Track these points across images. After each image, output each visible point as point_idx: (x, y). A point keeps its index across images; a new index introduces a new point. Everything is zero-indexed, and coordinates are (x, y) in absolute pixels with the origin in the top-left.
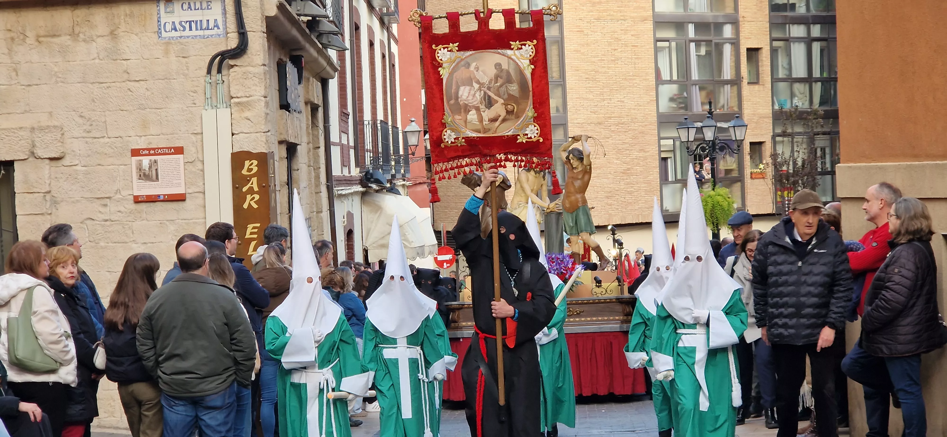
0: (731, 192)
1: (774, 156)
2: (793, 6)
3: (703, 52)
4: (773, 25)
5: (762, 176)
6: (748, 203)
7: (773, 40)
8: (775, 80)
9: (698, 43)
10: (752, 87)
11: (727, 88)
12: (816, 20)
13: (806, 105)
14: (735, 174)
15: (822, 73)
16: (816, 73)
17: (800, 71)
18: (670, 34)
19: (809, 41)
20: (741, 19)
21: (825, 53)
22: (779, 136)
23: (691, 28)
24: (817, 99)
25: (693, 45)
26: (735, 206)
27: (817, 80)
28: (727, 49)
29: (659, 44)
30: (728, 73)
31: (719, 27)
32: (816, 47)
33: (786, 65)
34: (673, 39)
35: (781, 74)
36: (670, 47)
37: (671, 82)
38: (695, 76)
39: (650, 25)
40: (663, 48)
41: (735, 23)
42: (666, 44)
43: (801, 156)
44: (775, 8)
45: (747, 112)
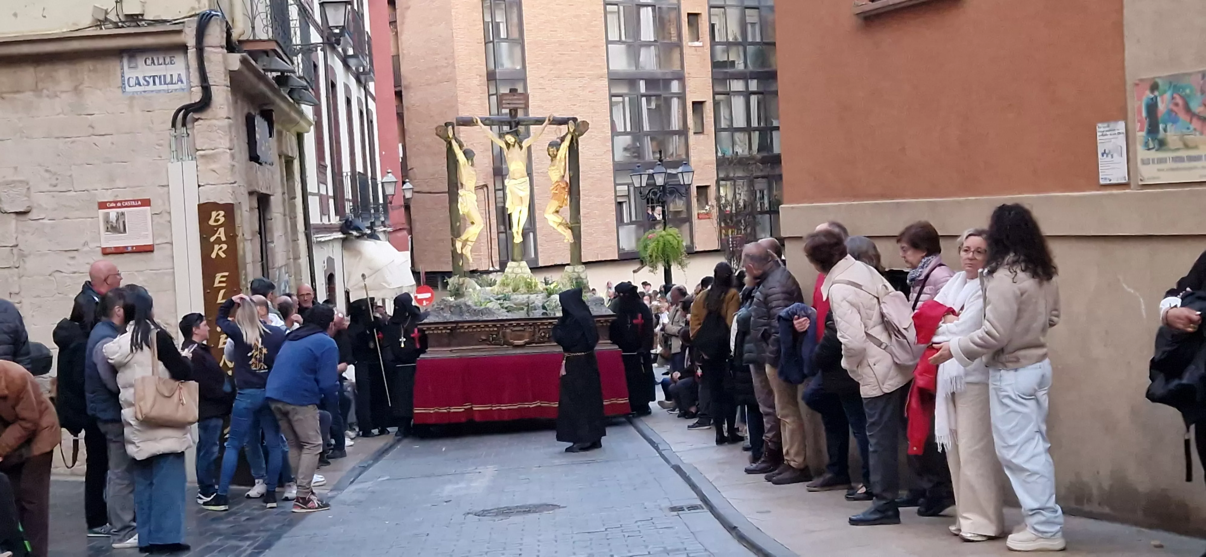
0: (681, 231)
1: (718, 198)
2: (733, 63)
3: (653, 106)
4: (715, 80)
5: (708, 215)
6: (696, 241)
7: (715, 94)
8: (718, 130)
9: (648, 97)
10: (697, 136)
11: (676, 138)
12: (753, 76)
13: (746, 152)
14: (684, 215)
15: (759, 123)
16: (755, 124)
17: (740, 122)
18: (624, 90)
19: (747, 94)
20: (686, 75)
21: (762, 106)
22: (723, 180)
23: (642, 84)
24: (755, 147)
25: (644, 100)
26: (684, 244)
27: (755, 129)
28: (675, 102)
29: (614, 99)
30: (675, 124)
31: (667, 82)
32: (754, 99)
33: (727, 117)
34: (626, 95)
35: (724, 124)
36: (623, 102)
37: (625, 133)
38: (646, 127)
39: (605, 82)
40: (617, 103)
41: (681, 79)
42: (620, 99)
43: (742, 198)
44: (716, 65)
45: (694, 159)
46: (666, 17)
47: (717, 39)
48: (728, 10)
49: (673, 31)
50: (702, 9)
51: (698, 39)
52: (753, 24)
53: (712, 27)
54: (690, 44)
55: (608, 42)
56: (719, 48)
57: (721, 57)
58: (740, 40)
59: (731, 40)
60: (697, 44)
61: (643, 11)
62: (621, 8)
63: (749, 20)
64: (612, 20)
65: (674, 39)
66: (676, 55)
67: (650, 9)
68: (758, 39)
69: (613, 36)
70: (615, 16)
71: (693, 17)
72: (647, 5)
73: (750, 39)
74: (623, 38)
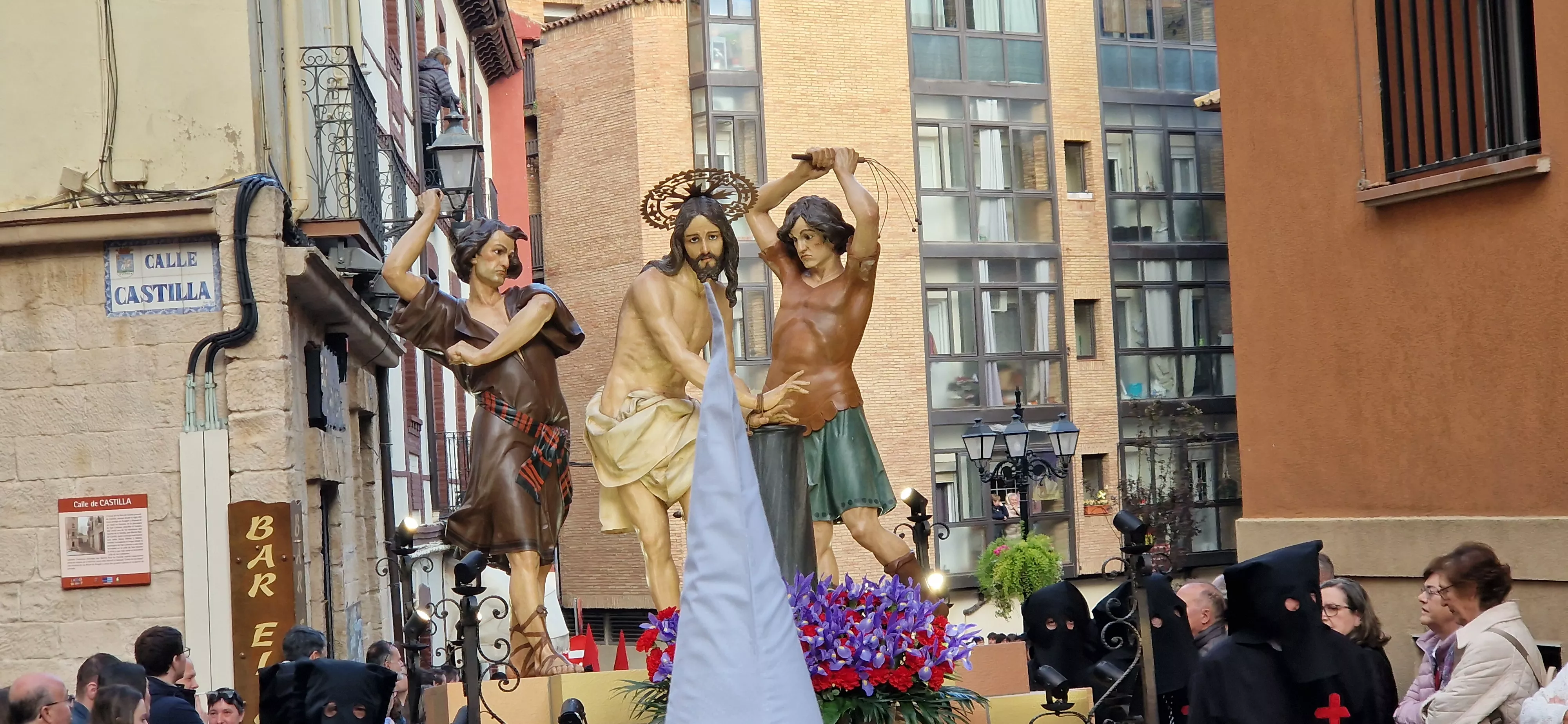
0: (1054, 540)
1: (1123, 486)
2: (1147, 231)
3: (1003, 306)
4: (1116, 262)
5: (1105, 510)
6: (1081, 556)
7: (1116, 286)
8: (1121, 352)
9: (995, 293)
10: (1084, 363)
11: (1045, 365)
12: (1185, 254)
13: (1173, 393)
14: (1059, 509)
15: (1196, 339)
16: (1188, 341)
17: (1161, 338)
18: (949, 277)
19: (1174, 288)
20: (1064, 253)
21: (1202, 306)
22: (1131, 443)
23: (983, 268)
24: (1189, 383)
25: (986, 296)
26: (1059, 563)
27: (1189, 352)
28: (1043, 302)
29: (931, 295)
30: (1044, 342)
31: (1028, 265)
32: (1186, 297)
33: (1138, 328)
34: (954, 286)
35: (1132, 342)
36: (948, 300)
37: (951, 357)
38: (991, 346)
39: (915, 264)
40: (937, 301)
41: (1055, 259)
42: (943, 294)
43: (1167, 485)
44: (1118, 234)
45: (1077, 406)
46: (1026, 147)
47: (1119, 188)
48: (1138, 137)
49: (1040, 174)
50: (1092, 135)
51: (1083, 189)
52: (1184, 161)
53: (1110, 164)
54: (1070, 196)
55: (921, 192)
56: (1122, 205)
57: (1127, 221)
58: (1160, 189)
59: (1144, 189)
60: (1082, 196)
61: (984, 136)
62: (945, 130)
63: (1175, 153)
64: (929, 155)
65: (1042, 186)
66: (1044, 216)
67: (997, 132)
68: (1193, 189)
69: (930, 180)
70: (933, 146)
71: (1074, 148)
72: (991, 127)
73: (1178, 189)
74: (948, 185)
